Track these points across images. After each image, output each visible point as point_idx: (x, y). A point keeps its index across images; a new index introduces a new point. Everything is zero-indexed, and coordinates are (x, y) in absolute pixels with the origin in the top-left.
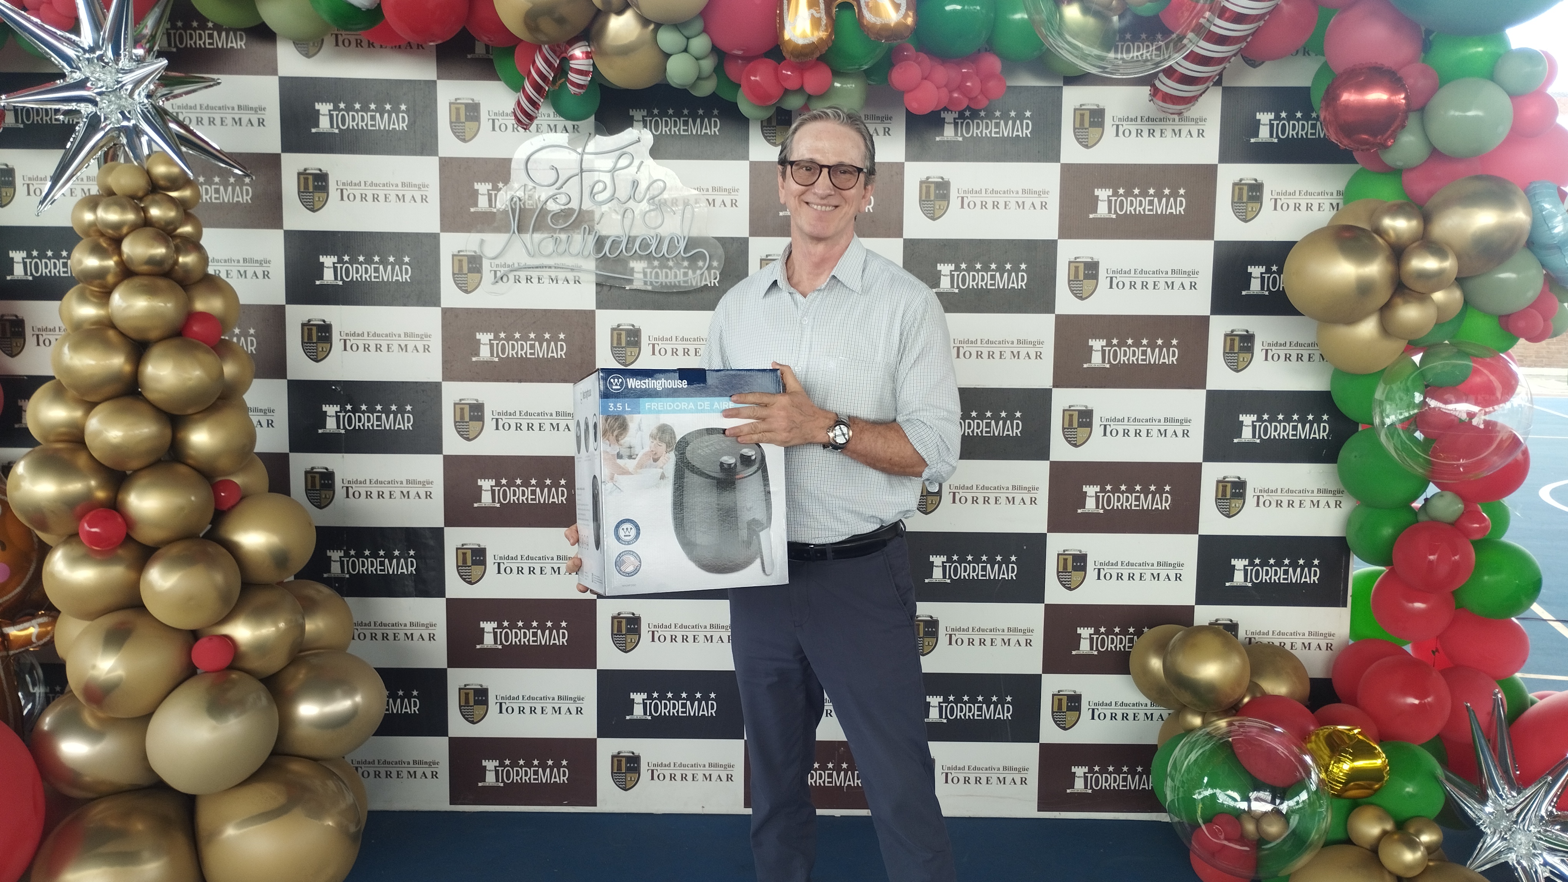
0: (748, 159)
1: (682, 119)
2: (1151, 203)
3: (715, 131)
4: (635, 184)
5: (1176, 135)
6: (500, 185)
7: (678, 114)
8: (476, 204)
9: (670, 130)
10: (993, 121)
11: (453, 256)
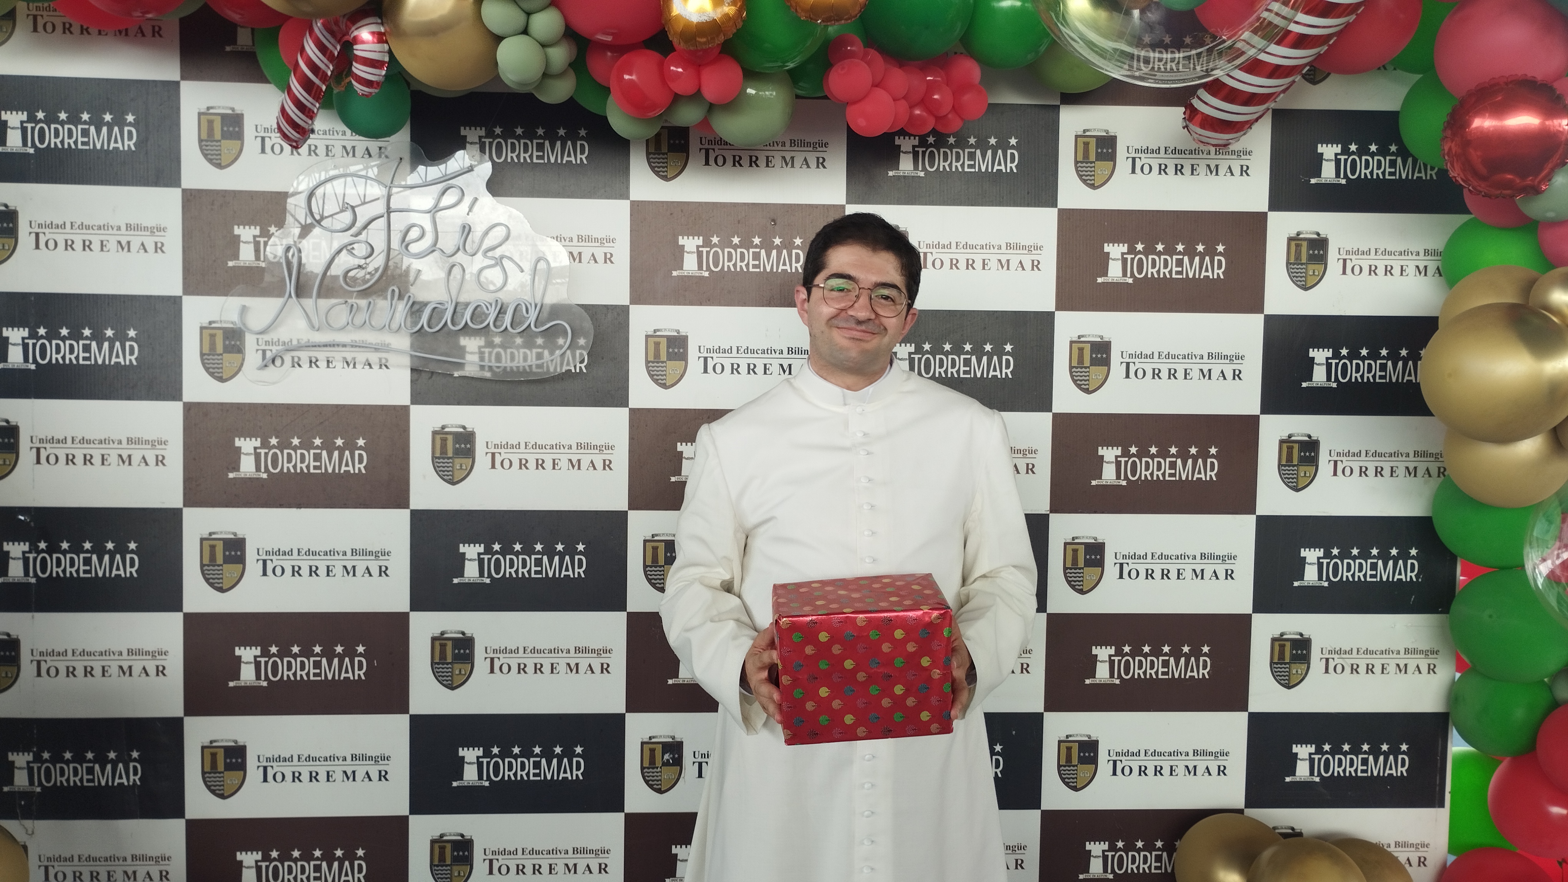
0: (628, 198)
1: (535, 141)
2: (1180, 263)
3: (581, 159)
4: (466, 230)
5: (1211, 172)
6: (273, 229)
7: (530, 135)
8: (236, 256)
9: (518, 156)
10: (967, 151)
11: (202, 328)
